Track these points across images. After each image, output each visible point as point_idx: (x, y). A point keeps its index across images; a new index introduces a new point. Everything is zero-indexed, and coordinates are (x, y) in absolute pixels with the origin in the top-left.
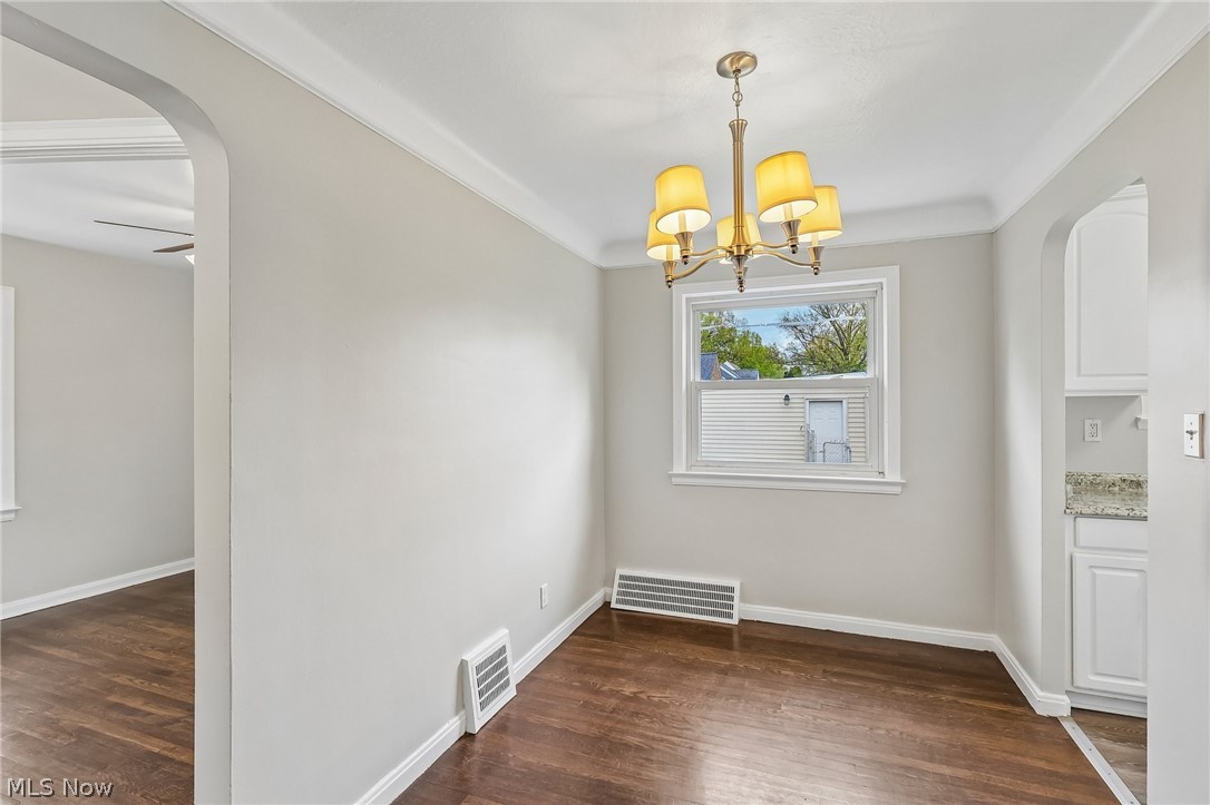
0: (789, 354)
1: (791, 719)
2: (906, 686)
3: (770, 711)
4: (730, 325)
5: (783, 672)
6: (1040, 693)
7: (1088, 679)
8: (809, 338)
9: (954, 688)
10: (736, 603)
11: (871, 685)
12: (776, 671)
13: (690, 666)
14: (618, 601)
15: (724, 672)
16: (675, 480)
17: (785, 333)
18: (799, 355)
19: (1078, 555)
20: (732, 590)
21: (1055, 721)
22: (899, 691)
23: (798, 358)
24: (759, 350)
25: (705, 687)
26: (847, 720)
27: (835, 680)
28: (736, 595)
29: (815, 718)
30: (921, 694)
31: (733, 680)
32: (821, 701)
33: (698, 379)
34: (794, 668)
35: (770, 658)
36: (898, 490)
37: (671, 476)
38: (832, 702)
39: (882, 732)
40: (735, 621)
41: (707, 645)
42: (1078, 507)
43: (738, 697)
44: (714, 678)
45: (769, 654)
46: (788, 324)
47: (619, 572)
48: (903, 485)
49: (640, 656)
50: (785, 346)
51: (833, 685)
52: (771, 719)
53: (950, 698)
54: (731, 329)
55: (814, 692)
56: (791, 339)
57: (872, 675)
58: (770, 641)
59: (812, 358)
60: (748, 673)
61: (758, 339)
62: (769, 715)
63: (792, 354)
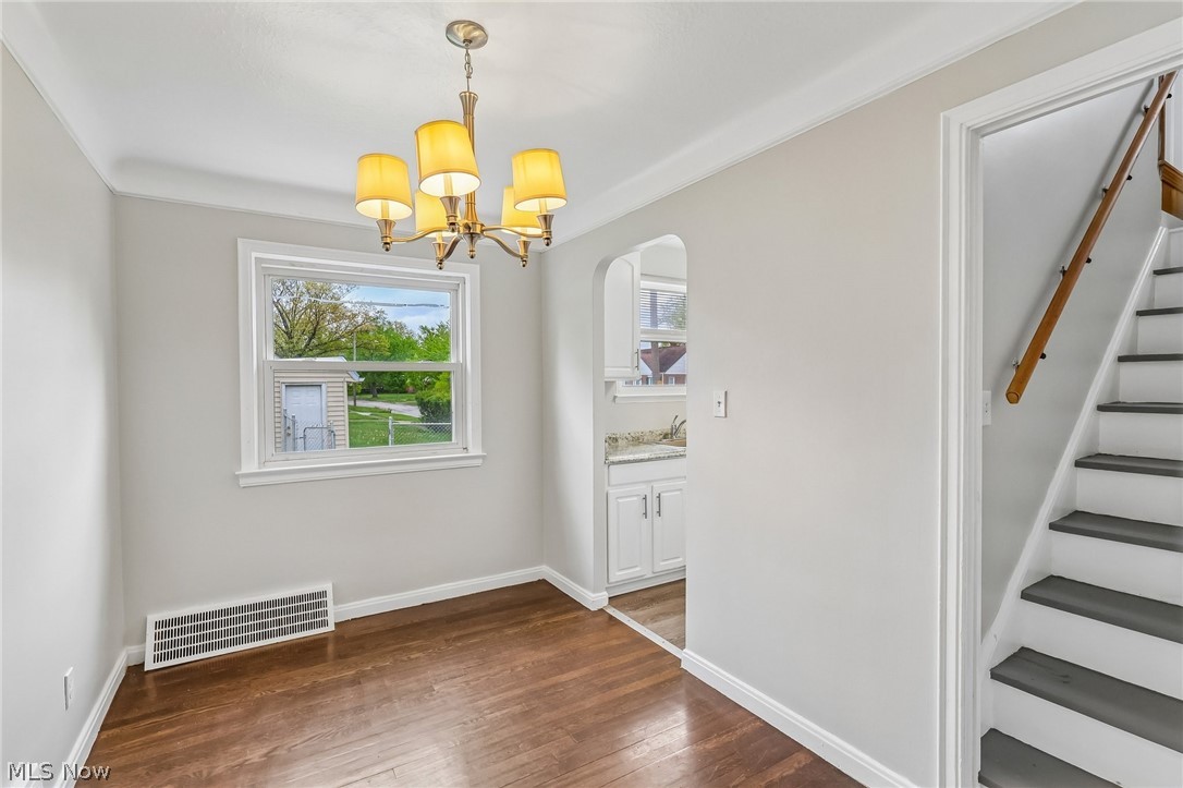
1: (449, 694)
2: (512, 626)
3: (426, 696)
5: (412, 657)
6: (593, 595)
7: (617, 575)
9: (540, 614)
10: (331, 608)
11: (487, 636)
12: (405, 658)
13: (313, 691)
14: (157, 659)
15: (355, 682)
16: (243, 482)
19: (612, 491)
20: (324, 594)
21: (602, 611)
22: (510, 632)
25: (347, 706)
26: (491, 672)
27: (459, 644)
28: (329, 599)
29: (467, 683)
30: (524, 627)
31: (370, 686)
32: (462, 666)
33: (271, 357)
34: (419, 649)
35: (392, 648)
36: (479, 462)
37: (237, 477)
38: (471, 663)
39: (521, 669)
40: (331, 627)
41: (317, 663)
42: (612, 458)
43: (389, 699)
44: (349, 694)
45: (388, 645)
47: (152, 618)
48: (483, 457)
49: (239, 710)
51: (461, 649)
52: (432, 703)
53: (543, 622)
55: (451, 662)
57: (484, 627)
58: (378, 634)
60: (380, 672)
62: (429, 700)
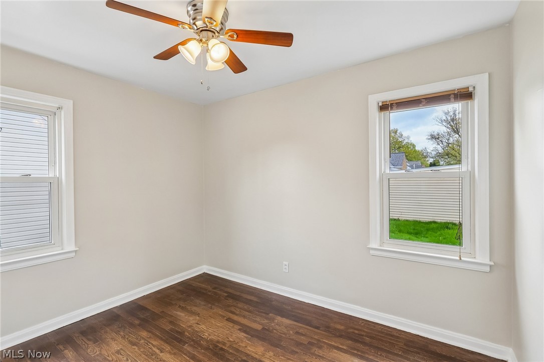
0: (434, 153)
4: (400, 140)
8: (445, 144)
17: (431, 142)
18: (440, 154)
23: (440, 155)
24: (415, 151)
46: (434, 137)
50: (432, 149)
54: (401, 142)
56: (435, 145)
59: (447, 155)
61: (414, 146)
63: (435, 153)
